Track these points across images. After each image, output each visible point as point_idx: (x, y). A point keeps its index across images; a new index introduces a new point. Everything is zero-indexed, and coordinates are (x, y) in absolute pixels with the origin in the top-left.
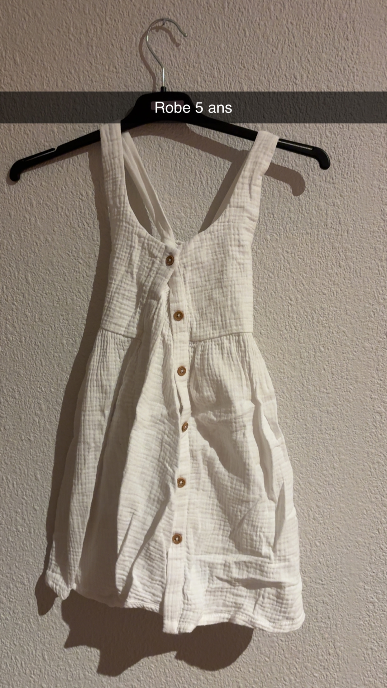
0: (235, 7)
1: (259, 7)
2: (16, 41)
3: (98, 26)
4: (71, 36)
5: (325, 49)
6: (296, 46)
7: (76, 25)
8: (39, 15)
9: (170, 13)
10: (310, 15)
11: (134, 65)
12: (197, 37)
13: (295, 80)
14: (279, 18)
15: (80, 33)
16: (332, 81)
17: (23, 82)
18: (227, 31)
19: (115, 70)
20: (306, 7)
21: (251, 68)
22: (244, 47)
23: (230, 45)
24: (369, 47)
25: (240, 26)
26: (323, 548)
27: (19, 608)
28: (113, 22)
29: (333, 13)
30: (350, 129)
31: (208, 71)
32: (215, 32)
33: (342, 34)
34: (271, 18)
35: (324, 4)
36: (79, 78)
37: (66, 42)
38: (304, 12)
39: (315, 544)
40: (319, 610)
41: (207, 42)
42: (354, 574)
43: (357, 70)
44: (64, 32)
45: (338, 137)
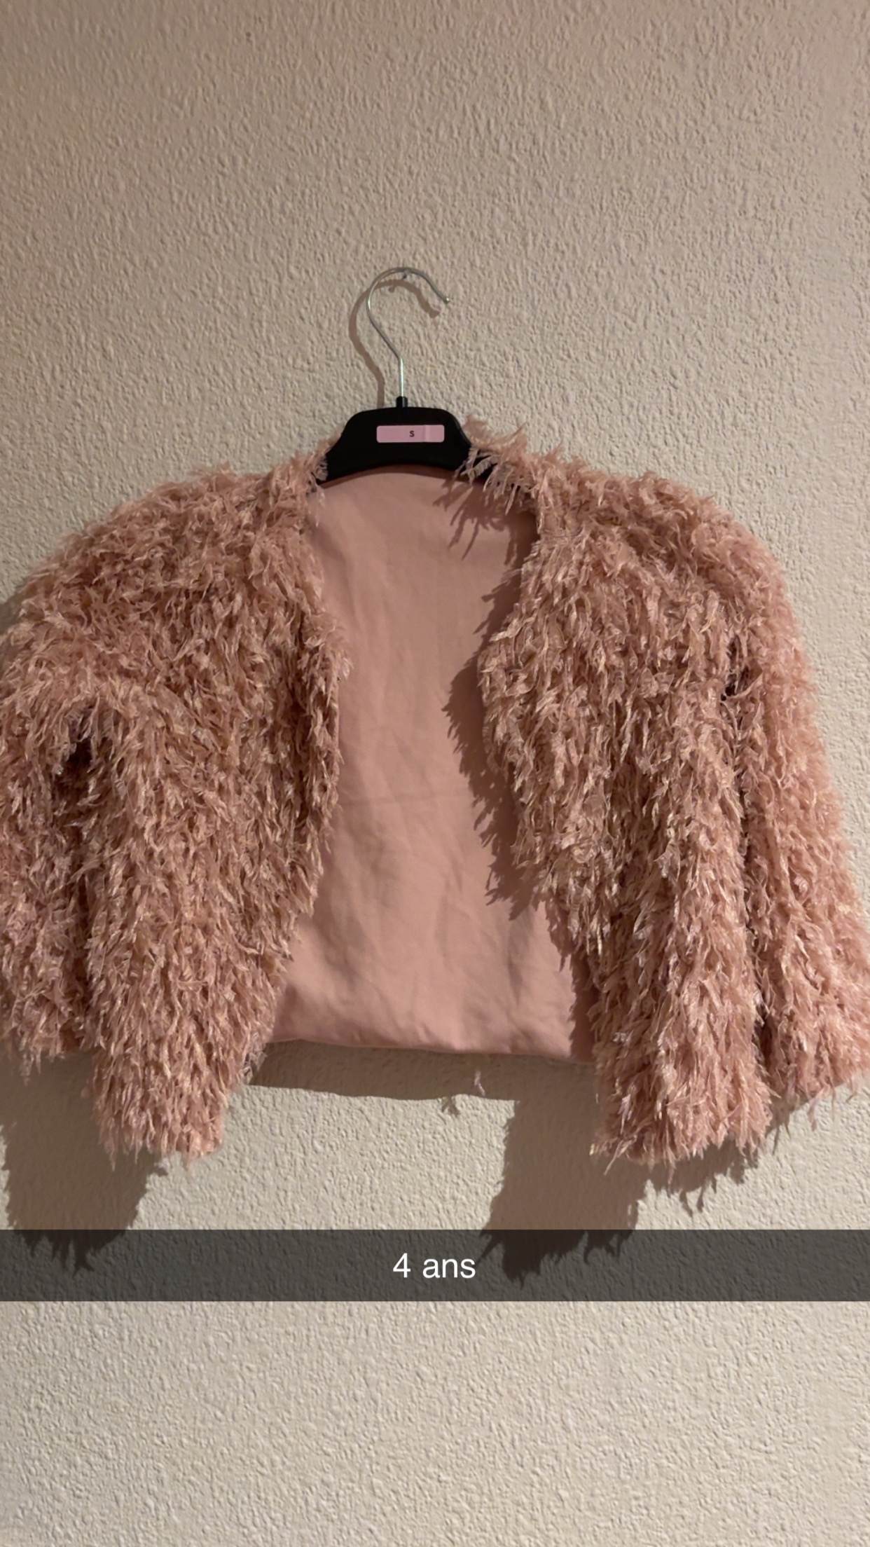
0: (548, 242)
1: (596, 242)
2: (107, 314)
3: (274, 282)
4: (218, 304)
5: (731, 320)
6: (673, 315)
7: (229, 282)
8: (155, 265)
9: (418, 257)
10: (699, 256)
11: (344, 356)
12: (473, 301)
13: (672, 380)
14: (637, 262)
15: (237, 297)
16: (749, 381)
17: (120, 394)
18: (532, 289)
19: (306, 366)
20: (691, 240)
21: (582, 358)
22: (567, 319)
23: (539, 315)
24: (820, 315)
25: (558, 278)
26: (766, 1367)
27: (95, 1510)
28: (304, 273)
29: (746, 252)
30: (790, 474)
31: (496, 365)
32: (508, 290)
33: (764, 291)
34: (620, 262)
35: (727, 233)
36: (234, 382)
37: (208, 314)
38: (686, 251)
39: (747, 1357)
40: (761, 1513)
41: (493, 310)
42: (836, 1429)
43: (798, 359)
44: (204, 295)
45: (765, 491)
